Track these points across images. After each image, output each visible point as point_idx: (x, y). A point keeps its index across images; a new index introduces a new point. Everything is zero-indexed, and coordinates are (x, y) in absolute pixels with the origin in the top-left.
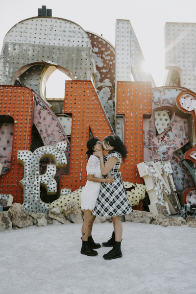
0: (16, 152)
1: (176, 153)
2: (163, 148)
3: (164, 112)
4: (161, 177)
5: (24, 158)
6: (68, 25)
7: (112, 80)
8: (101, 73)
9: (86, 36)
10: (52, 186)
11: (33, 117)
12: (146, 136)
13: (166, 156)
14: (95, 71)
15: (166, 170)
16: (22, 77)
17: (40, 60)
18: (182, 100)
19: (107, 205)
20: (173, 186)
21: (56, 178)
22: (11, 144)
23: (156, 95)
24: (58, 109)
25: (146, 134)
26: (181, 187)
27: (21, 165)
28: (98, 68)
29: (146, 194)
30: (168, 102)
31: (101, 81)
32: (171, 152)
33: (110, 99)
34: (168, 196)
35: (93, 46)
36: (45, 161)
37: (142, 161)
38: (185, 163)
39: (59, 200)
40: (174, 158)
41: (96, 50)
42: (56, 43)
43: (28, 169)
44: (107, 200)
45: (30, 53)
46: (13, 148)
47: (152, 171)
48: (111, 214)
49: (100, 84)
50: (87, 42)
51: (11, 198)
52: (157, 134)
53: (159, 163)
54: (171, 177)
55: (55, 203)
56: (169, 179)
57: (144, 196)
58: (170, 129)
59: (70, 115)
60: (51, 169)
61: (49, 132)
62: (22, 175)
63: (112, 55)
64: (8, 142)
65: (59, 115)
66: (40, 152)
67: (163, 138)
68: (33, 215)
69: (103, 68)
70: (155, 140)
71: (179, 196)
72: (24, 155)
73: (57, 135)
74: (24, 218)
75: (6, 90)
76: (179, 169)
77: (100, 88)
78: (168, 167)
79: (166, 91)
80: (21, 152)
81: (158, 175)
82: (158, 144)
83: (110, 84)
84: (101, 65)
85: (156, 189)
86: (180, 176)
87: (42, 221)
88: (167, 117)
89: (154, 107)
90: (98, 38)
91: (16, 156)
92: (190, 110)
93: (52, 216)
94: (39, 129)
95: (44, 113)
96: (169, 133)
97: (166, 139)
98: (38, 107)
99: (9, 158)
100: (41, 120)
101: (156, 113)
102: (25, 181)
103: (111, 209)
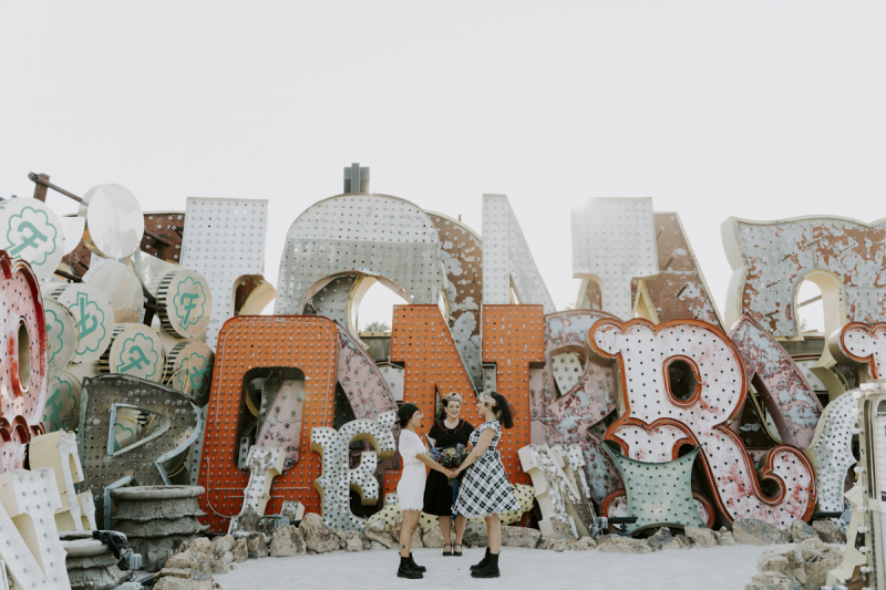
0: (309, 431)
1: (593, 428)
2: (569, 422)
3: (573, 356)
4: (561, 473)
5: (322, 440)
6: (398, 205)
7: (478, 298)
8: (459, 287)
9: (429, 223)
10: (370, 490)
11: (336, 368)
12: (538, 400)
13: (574, 436)
14: (447, 284)
15: (571, 460)
16: (317, 297)
17: (349, 269)
18: (599, 336)
19: (482, 497)
20: (586, 489)
21: (378, 476)
22: (299, 416)
23: (556, 327)
24: (381, 351)
25: (537, 395)
26: (601, 492)
27: (317, 454)
28: (451, 277)
29: (535, 502)
30: (577, 339)
31: (459, 300)
32: (583, 430)
33: (476, 332)
34: (576, 506)
35: (443, 238)
36: (358, 447)
37: (528, 442)
38: (604, 446)
39: (383, 512)
40: (589, 439)
41: (449, 245)
42: (378, 238)
43: (329, 460)
44: (483, 490)
45: (332, 256)
46: (304, 423)
47: (545, 461)
48: (490, 510)
49: (456, 307)
50: (432, 234)
51: (301, 508)
52: (559, 395)
53: (558, 447)
54: (582, 473)
55: (376, 516)
56: (577, 476)
57: (530, 506)
58: (581, 388)
59: (401, 364)
60: (369, 459)
61: (365, 396)
62: (318, 470)
63: (478, 253)
64: (293, 414)
65: (381, 363)
66: (350, 430)
67: (568, 403)
68: (340, 533)
69: (462, 277)
70: (554, 407)
71: (596, 508)
72: (324, 436)
73: (379, 401)
74: (325, 537)
75: (290, 322)
76: (599, 460)
77: (457, 314)
78: (576, 455)
79: (573, 319)
80: (317, 429)
81: (557, 468)
82: (560, 415)
83: (475, 307)
84: (457, 272)
85: (551, 492)
86: (601, 471)
87: (355, 542)
88: (577, 364)
89: (551, 347)
90: (452, 224)
91: (308, 438)
92: (613, 352)
93: (371, 535)
94: (346, 390)
95: (356, 361)
96: (580, 394)
97: (573, 404)
98: (346, 351)
99: (295, 442)
100: (351, 375)
101: (557, 358)
102: (324, 481)
103: (489, 503)
